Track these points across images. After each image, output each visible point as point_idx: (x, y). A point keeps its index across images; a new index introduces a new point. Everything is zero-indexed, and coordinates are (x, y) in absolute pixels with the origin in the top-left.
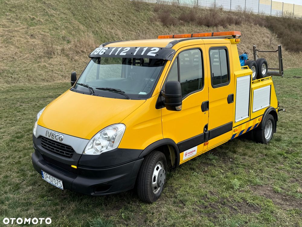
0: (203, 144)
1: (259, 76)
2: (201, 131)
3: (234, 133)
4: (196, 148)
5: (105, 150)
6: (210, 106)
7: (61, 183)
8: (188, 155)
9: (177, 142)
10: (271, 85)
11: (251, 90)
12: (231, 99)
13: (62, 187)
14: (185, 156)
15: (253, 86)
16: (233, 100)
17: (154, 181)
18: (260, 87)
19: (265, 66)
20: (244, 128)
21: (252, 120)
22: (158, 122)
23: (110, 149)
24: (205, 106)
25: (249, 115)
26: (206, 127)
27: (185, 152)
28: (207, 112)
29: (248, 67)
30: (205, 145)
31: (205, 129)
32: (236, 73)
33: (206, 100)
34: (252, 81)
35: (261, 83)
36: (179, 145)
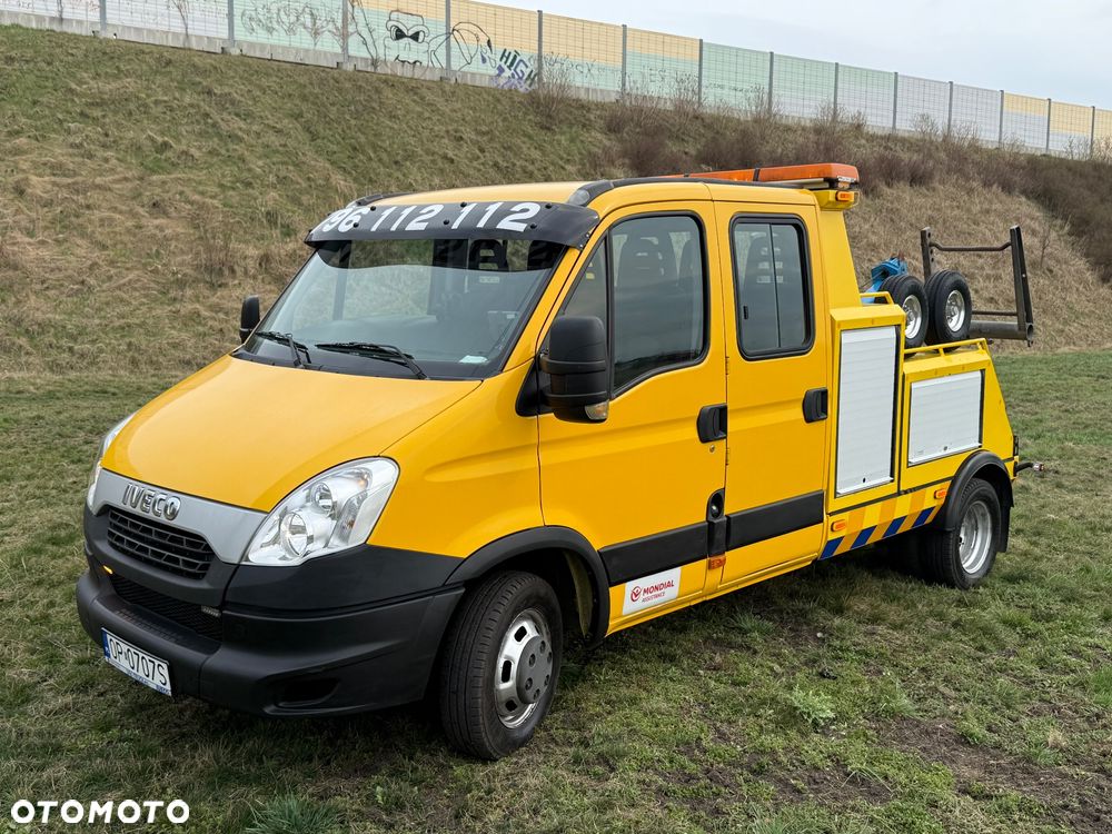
0: (704, 562)
1: (935, 333)
2: (698, 516)
3: (832, 537)
4: (674, 575)
5: (318, 550)
6: (733, 424)
7: (165, 672)
8: (642, 597)
9: (597, 547)
10: (983, 371)
11: (899, 381)
12: (816, 406)
13: (168, 687)
14: (632, 602)
15: (908, 368)
16: (824, 409)
17: (506, 678)
18: (937, 373)
19: (960, 301)
20: (874, 518)
21: (906, 492)
22: (528, 462)
23: (337, 546)
24: (713, 424)
25: (892, 475)
26: (717, 499)
27: (630, 586)
28: (719, 445)
29: (890, 299)
30: (710, 567)
31: (714, 508)
32: (840, 315)
33: (719, 401)
34: (903, 351)
35: (942, 361)
36: (609, 554)
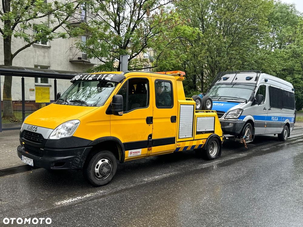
0: (147, 149)
1: (203, 108)
2: (146, 139)
3: (177, 147)
4: (140, 150)
6: (154, 121)
7: (32, 161)
8: (133, 154)
9: (123, 142)
10: (215, 117)
11: (194, 117)
12: (173, 119)
13: (33, 164)
15: (196, 114)
16: (176, 120)
18: (203, 116)
19: (210, 102)
20: (187, 144)
21: (196, 140)
22: (107, 123)
23: (67, 136)
24: (149, 120)
25: (192, 136)
26: (150, 136)
27: (130, 151)
28: (151, 125)
29: (193, 99)
30: (148, 150)
31: (150, 137)
32: (180, 101)
33: (151, 116)
34: (195, 111)
35: (205, 114)
36: (125, 144)
